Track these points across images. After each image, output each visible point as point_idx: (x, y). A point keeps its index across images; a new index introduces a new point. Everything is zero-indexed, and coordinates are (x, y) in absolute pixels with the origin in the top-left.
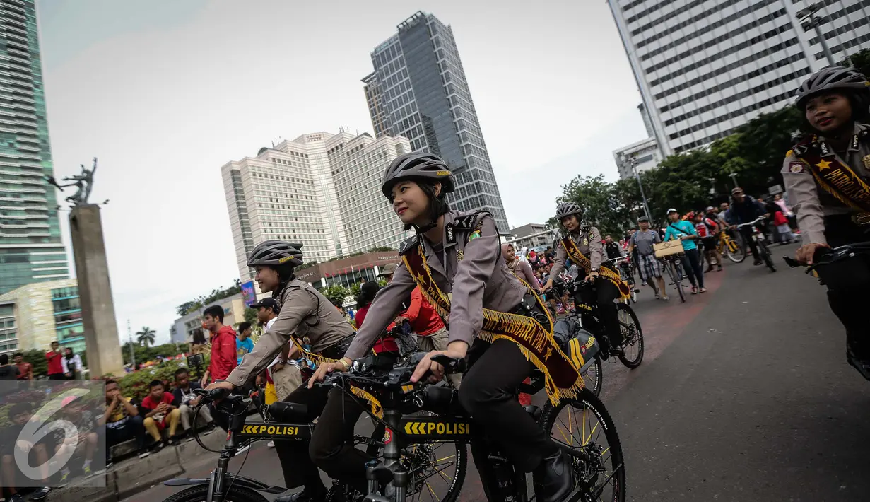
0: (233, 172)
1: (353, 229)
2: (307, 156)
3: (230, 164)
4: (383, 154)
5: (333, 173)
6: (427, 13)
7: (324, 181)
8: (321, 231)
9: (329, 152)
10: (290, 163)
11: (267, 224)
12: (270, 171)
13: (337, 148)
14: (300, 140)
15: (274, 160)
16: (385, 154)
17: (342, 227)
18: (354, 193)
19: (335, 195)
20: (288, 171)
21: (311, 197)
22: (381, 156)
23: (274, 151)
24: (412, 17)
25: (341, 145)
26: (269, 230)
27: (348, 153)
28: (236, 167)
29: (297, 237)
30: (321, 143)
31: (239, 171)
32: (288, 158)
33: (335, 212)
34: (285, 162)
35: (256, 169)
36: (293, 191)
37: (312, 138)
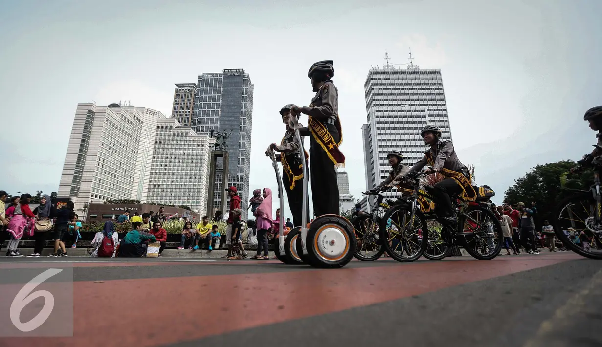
0: (90, 111)
1: (157, 186)
2: (142, 122)
3: (91, 105)
4: (201, 145)
5: (156, 142)
6: (246, 72)
7: (147, 144)
8: (132, 178)
9: (158, 127)
10: (131, 122)
11: (102, 160)
14: (142, 109)
15: (123, 116)
16: (203, 146)
17: (148, 181)
18: (168, 161)
19: (152, 157)
21: (135, 152)
22: (199, 146)
23: (124, 110)
24: (236, 70)
25: (171, 127)
26: (101, 165)
27: (174, 134)
28: (94, 109)
29: (117, 177)
30: (156, 118)
31: (95, 113)
32: (131, 119)
33: (147, 169)
34: (128, 120)
35: (110, 117)
36: (126, 143)
37: (149, 112)
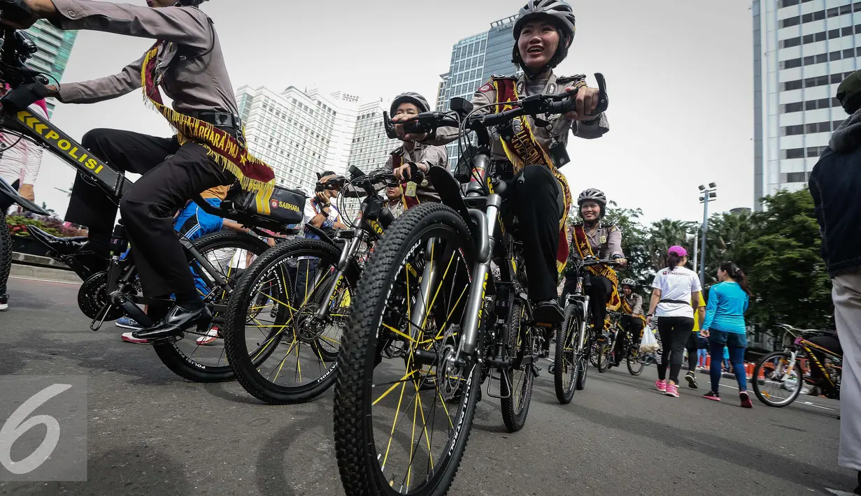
5: (354, 141)
9: (358, 118)
10: (312, 111)
12: (285, 110)
13: (368, 115)
15: (295, 101)
20: (304, 119)
21: (320, 156)
23: (303, 96)
25: (373, 114)
28: (251, 92)
30: (355, 106)
31: (253, 97)
32: (312, 106)
34: (306, 108)
35: (270, 101)
37: (349, 97)
